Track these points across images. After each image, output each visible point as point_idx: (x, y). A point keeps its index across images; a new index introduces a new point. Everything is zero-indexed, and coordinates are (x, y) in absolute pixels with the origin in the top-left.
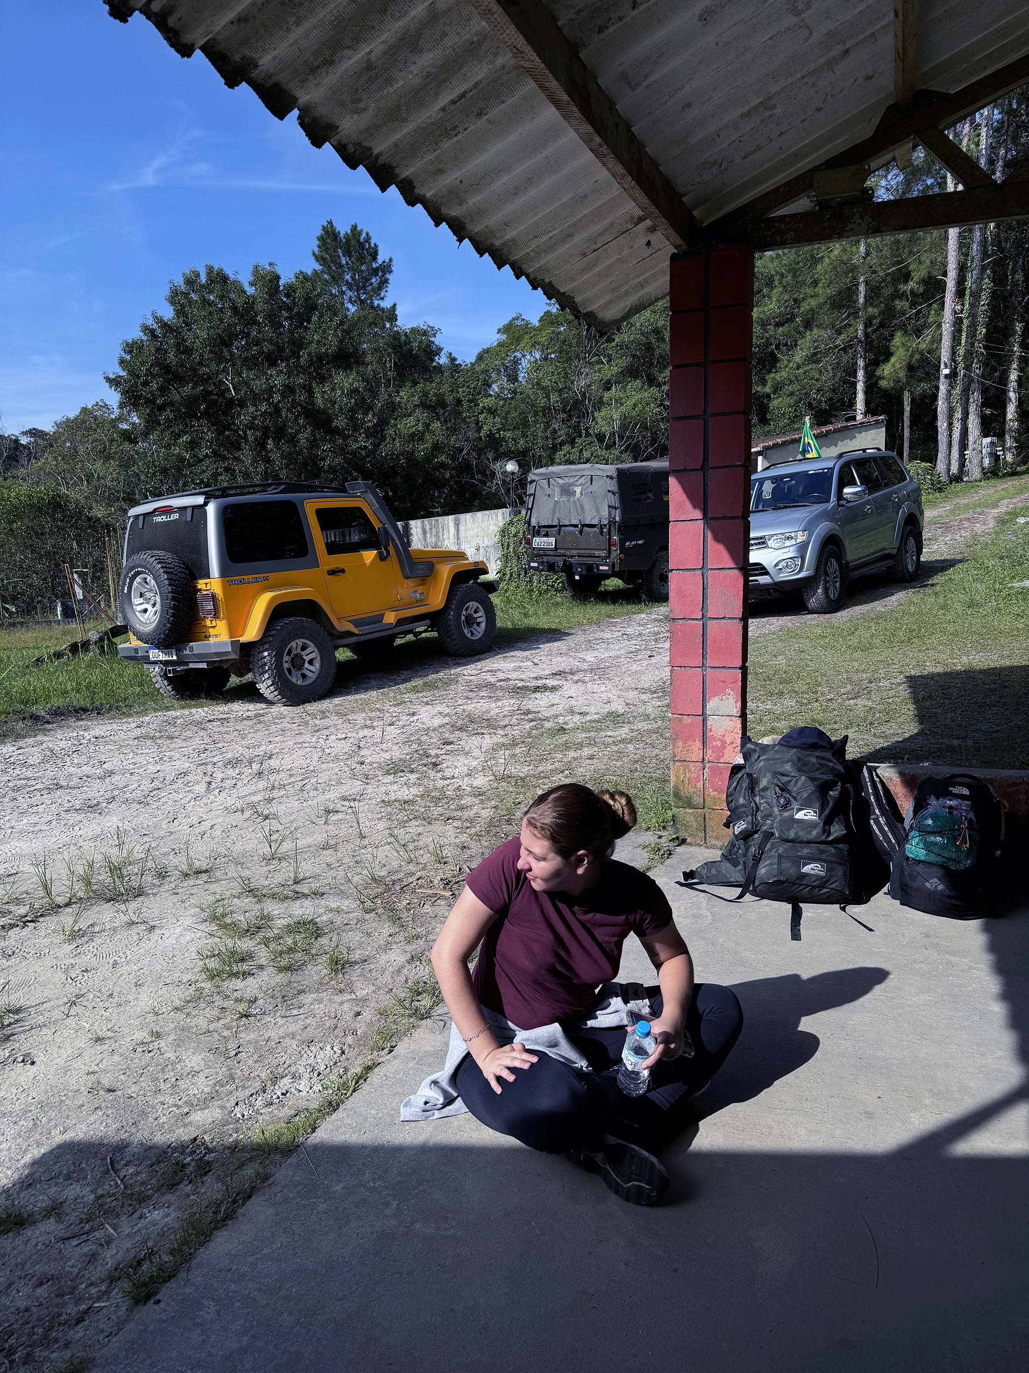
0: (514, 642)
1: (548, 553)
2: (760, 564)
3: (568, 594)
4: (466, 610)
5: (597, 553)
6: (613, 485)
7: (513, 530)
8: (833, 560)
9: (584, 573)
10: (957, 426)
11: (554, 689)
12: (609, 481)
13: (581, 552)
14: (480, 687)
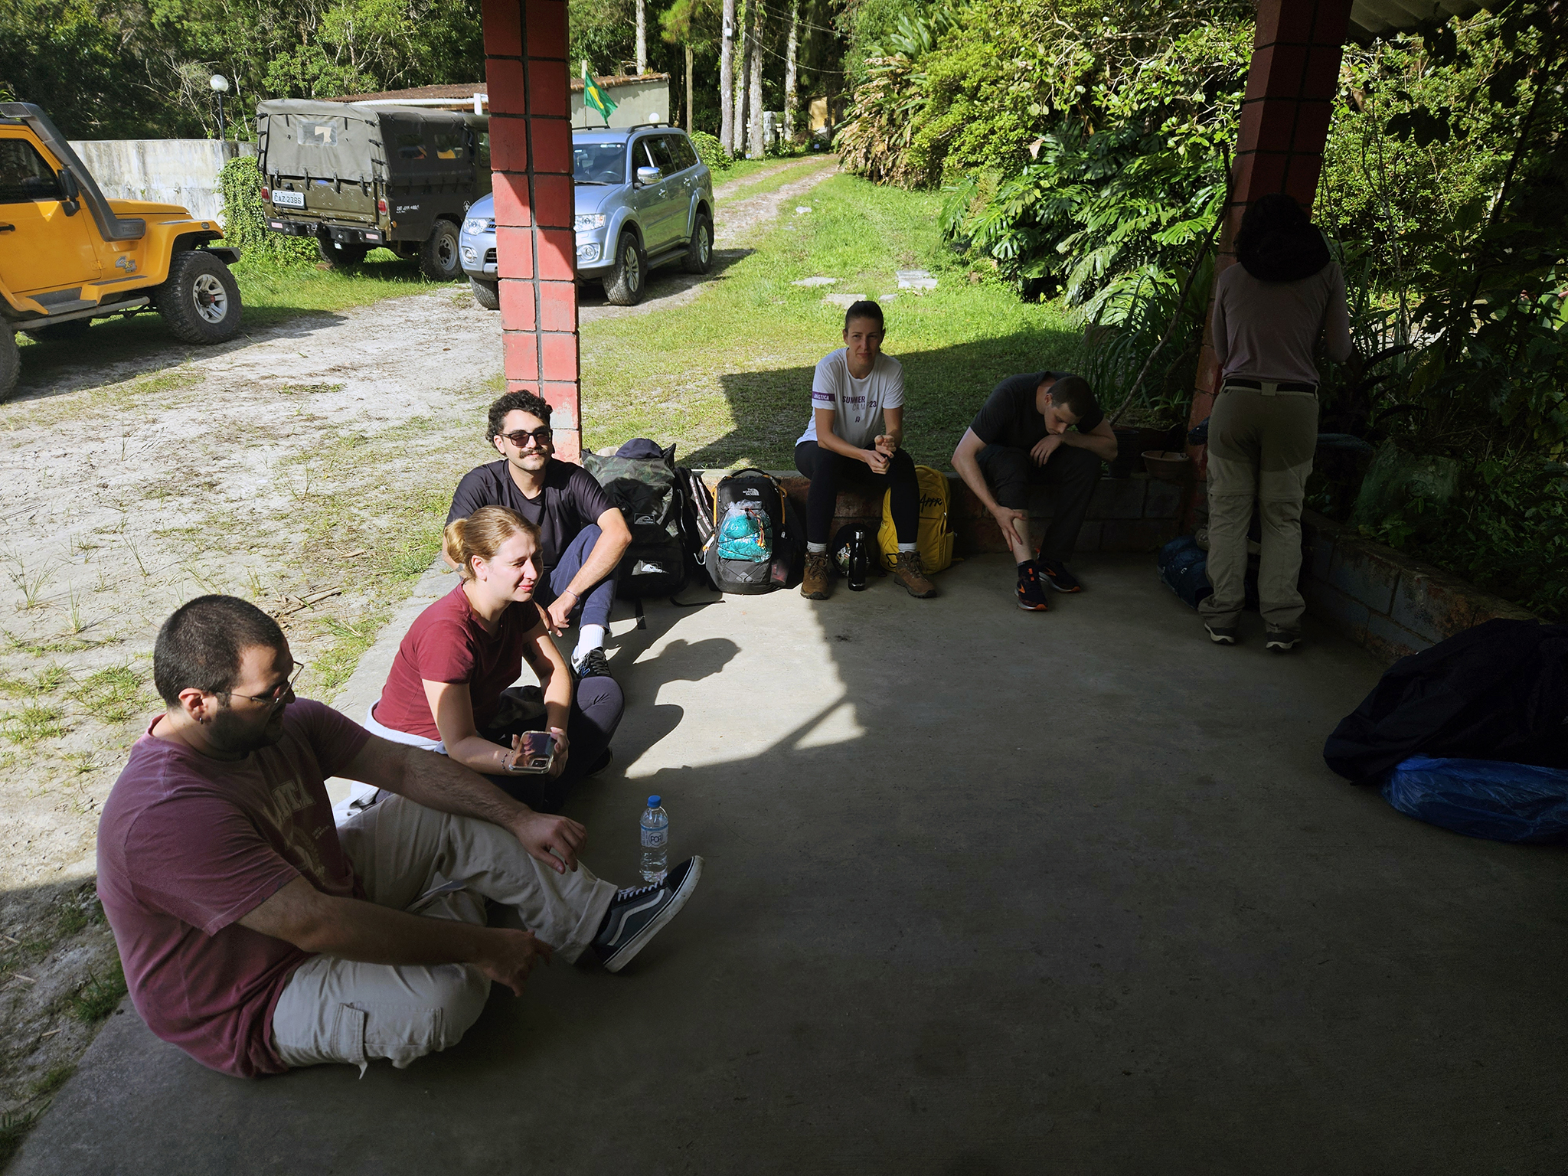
0: (267, 327)
1: (295, 211)
3: (325, 264)
4: (199, 284)
5: (362, 218)
6: (376, 134)
7: (240, 176)
8: (631, 248)
9: (347, 241)
10: (740, 95)
11: (337, 388)
12: (369, 127)
13: (340, 214)
14: (238, 386)
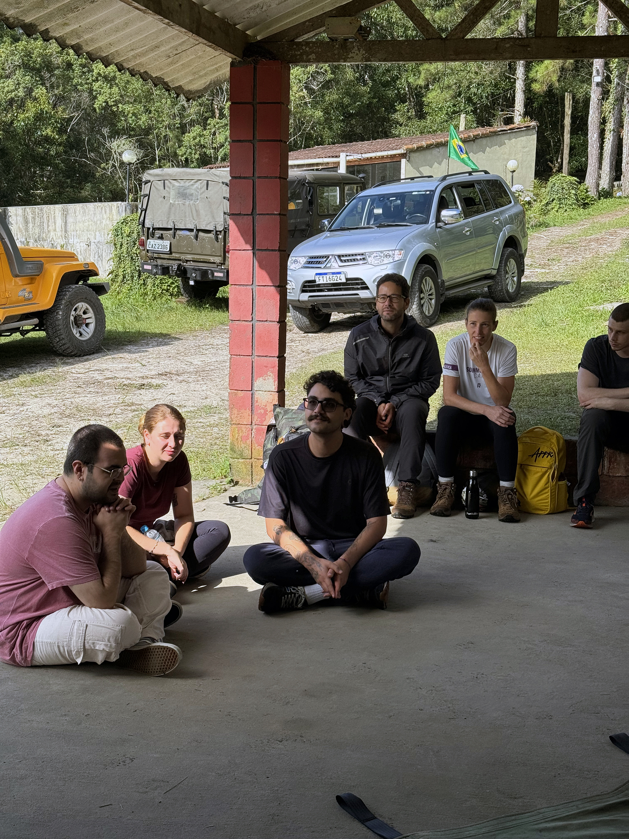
0: (123, 345)
1: (162, 256)
2: (361, 280)
3: (184, 299)
4: (76, 310)
5: (212, 259)
6: (226, 192)
7: (127, 230)
8: (428, 278)
9: (199, 278)
10: (609, 138)
11: (158, 386)
12: (223, 187)
13: (196, 257)
14: (87, 384)
